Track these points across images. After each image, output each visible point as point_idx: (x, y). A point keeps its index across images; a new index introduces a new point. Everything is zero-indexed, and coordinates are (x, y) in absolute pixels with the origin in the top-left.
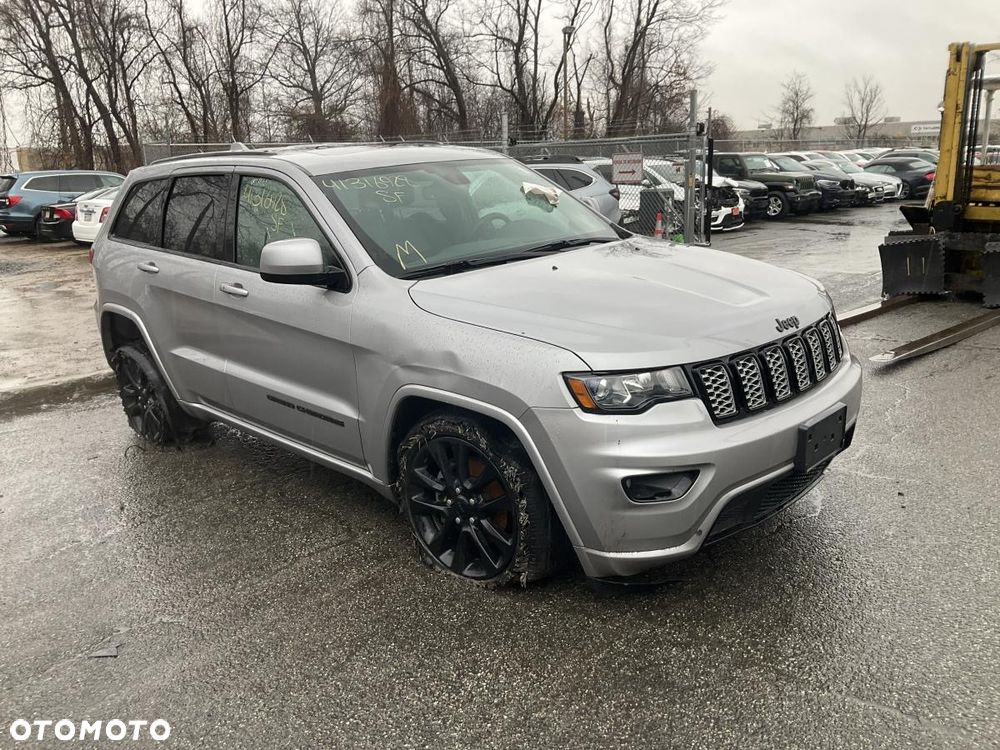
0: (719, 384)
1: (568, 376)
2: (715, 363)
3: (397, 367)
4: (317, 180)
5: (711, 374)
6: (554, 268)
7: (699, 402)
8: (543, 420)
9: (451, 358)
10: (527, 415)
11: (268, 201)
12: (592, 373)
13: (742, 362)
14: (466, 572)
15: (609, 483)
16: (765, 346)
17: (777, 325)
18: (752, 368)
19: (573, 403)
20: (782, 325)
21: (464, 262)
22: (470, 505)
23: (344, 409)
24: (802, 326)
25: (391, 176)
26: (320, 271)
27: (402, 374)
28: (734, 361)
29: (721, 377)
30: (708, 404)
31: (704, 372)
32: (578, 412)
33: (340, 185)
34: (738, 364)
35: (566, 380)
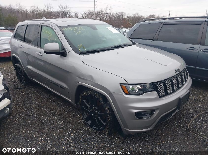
0: (161, 87)
1: (122, 85)
2: (160, 82)
3: (77, 77)
4: (59, 27)
5: (159, 85)
6: (118, 53)
7: (156, 92)
8: (115, 96)
9: (91, 77)
10: (110, 94)
11: (48, 32)
12: (128, 84)
13: (167, 81)
14: (94, 127)
15: (132, 113)
16: (172, 77)
17: (175, 71)
18: (169, 83)
19: (122, 92)
20: (176, 71)
21: (96, 50)
22: (96, 112)
23: (64, 85)
24: (180, 71)
25: (78, 27)
26: (59, 51)
27: (79, 79)
28: (165, 81)
29: (161, 85)
30: (158, 92)
31: (157, 84)
32: (124, 94)
33: (65, 29)
34: (166, 82)
35: (121, 86)
